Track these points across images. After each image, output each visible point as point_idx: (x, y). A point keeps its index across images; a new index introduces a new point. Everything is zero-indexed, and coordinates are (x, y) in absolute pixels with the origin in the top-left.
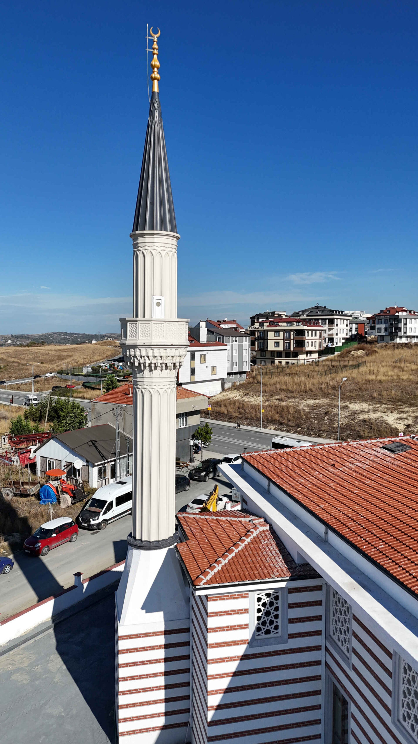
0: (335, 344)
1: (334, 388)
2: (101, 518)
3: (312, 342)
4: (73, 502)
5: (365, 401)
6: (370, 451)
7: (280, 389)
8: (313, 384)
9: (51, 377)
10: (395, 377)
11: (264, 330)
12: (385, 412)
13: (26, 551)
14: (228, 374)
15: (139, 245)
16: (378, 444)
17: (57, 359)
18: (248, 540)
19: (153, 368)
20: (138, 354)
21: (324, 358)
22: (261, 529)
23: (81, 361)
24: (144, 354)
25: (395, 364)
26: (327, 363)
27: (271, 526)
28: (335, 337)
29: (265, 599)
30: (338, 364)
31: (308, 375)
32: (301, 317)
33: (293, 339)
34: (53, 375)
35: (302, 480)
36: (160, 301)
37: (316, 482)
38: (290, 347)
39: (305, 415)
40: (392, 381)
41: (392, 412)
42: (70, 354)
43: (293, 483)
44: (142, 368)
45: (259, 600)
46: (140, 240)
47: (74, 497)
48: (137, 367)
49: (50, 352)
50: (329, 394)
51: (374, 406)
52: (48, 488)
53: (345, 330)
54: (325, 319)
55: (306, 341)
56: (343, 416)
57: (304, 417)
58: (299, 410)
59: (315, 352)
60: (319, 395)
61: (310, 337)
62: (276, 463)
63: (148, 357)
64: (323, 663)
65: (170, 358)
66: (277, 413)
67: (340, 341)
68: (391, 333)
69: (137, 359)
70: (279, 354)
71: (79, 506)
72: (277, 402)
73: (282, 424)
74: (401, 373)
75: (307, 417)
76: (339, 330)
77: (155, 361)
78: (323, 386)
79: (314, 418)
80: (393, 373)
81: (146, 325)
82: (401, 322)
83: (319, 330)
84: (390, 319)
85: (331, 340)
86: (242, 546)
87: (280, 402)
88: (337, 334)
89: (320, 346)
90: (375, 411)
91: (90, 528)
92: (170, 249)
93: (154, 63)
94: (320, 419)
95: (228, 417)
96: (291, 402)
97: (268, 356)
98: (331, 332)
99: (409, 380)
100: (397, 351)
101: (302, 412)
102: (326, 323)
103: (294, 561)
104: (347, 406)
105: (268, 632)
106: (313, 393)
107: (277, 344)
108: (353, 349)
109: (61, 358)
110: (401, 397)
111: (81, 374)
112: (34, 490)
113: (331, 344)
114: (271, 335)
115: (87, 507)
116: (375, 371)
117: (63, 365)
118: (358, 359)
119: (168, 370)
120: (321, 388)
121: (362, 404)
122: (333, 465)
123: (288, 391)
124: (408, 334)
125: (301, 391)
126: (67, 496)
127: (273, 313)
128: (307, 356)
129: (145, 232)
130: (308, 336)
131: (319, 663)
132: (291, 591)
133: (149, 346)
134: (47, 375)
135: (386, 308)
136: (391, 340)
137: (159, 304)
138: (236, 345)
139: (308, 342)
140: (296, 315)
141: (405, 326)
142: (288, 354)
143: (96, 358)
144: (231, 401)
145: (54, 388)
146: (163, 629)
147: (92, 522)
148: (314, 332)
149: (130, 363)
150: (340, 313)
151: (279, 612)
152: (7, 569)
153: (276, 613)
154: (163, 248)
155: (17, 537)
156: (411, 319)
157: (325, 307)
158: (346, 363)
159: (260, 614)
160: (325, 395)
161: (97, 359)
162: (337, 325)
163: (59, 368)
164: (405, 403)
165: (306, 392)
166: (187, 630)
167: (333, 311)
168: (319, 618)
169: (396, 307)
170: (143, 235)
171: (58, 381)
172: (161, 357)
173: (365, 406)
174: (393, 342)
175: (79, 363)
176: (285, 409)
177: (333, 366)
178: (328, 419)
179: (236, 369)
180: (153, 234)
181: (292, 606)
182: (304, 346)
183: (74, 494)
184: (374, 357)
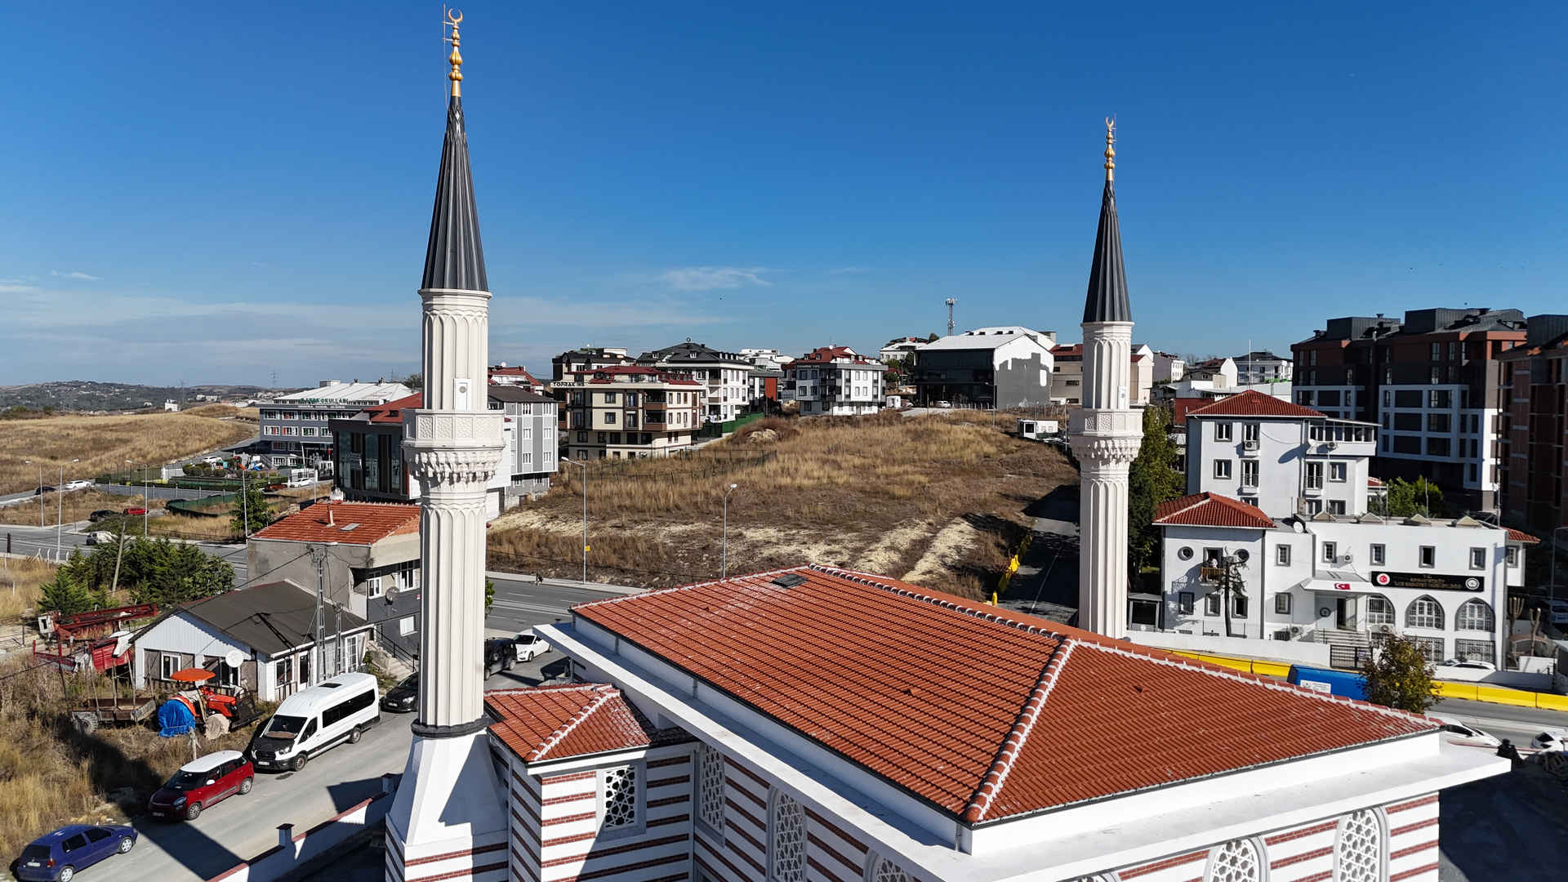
0: (723, 416)
1: (718, 502)
2: (297, 748)
3: (679, 414)
4: (234, 726)
5: (773, 524)
6: (756, 588)
7: (619, 507)
8: (682, 496)
9: (81, 490)
10: (825, 481)
11: (584, 389)
12: (805, 543)
13: (155, 814)
14: (515, 478)
15: (434, 307)
16: (767, 578)
17: (92, 449)
18: (592, 710)
19: (455, 480)
20: (433, 460)
21: (701, 445)
22: (609, 696)
23: (155, 453)
24: (442, 460)
25: (825, 456)
26: (707, 454)
27: (622, 691)
28: (722, 403)
29: (618, 779)
30: (726, 456)
31: (671, 479)
32: (658, 365)
33: (643, 408)
34: (84, 484)
35: (663, 631)
36: (465, 385)
37: (682, 631)
38: (636, 423)
39: (666, 553)
40: (819, 487)
41: (816, 543)
42: (124, 435)
43: (652, 636)
44: (439, 480)
45: (609, 779)
46: (436, 301)
47: (233, 718)
48: (430, 479)
49: (70, 432)
50: (710, 513)
51: (788, 532)
52: (178, 704)
53: (741, 389)
54: (703, 370)
55: (668, 412)
56: (734, 552)
57: (665, 556)
58: (656, 545)
59: (684, 433)
60: (692, 515)
61: (675, 404)
62: (626, 614)
63: (449, 464)
64: (691, 856)
65: (480, 465)
66: (615, 551)
67: (732, 412)
68: (824, 396)
69: (431, 467)
70: (615, 437)
71: (245, 734)
72: (614, 532)
73: (623, 571)
74: (835, 473)
75: (669, 557)
76: (729, 390)
77: (459, 470)
78: (700, 499)
79: (683, 558)
80: (822, 474)
81: (446, 421)
82: (841, 377)
83: (692, 391)
84: (821, 370)
85: (715, 409)
86: (585, 716)
87: (619, 532)
88: (725, 399)
89: (694, 422)
90: (789, 541)
91: (275, 769)
92: (480, 314)
93: (454, 58)
94: (694, 559)
95: (516, 564)
96: (640, 531)
97: (593, 440)
98: (714, 395)
99: (847, 485)
100: (832, 432)
101: (660, 548)
102: (704, 377)
103: (653, 727)
104: (741, 534)
105: (620, 821)
106: (680, 512)
107: (611, 418)
108: (755, 428)
109: (100, 446)
110: (833, 514)
111: (158, 481)
112: (144, 712)
113: (715, 416)
114: (598, 399)
115: (266, 731)
116: (791, 471)
117: (108, 462)
118: (764, 447)
119: (476, 483)
120: (696, 503)
121: (767, 530)
122: (707, 609)
123: (633, 509)
124: (853, 398)
125: (659, 509)
126: (221, 718)
127: (600, 352)
128: (670, 440)
129: (444, 290)
130: (671, 403)
131: (685, 856)
132: (651, 765)
133: (451, 449)
134: (71, 486)
135: (815, 350)
136: (823, 409)
137: (463, 390)
138: (528, 419)
139: (671, 414)
140: (647, 358)
141: (848, 384)
142: (632, 438)
143: (192, 445)
144: (521, 532)
145: (96, 516)
146: (470, 846)
147: (279, 757)
148: (682, 394)
149: (420, 473)
150: (733, 358)
151: (635, 795)
152: (127, 844)
153: (630, 795)
154: (469, 313)
155: (129, 793)
156: (858, 370)
157: (703, 346)
158: (742, 455)
159: (610, 799)
160: (703, 515)
161: (194, 448)
162: (726, 381)
163: (98, 469)
164: (838, 525)
165: (668, 510)
166: (504, 846)
167: (717, 354)
168: (685, 798)
169: (831, 347)
170: (440, 295)
171: (98, 500)
172: (468, 464)
173: (772, 533)
174: (826, 413)
175: (149, 457)
176: (630, 543)
177: (718, 461)
178: (707, 558)
179: (528, 468)
180: (456, 294)
181: (651, 784)
182: (665, 421)
183: (234, 712)
184: (791, 443)
